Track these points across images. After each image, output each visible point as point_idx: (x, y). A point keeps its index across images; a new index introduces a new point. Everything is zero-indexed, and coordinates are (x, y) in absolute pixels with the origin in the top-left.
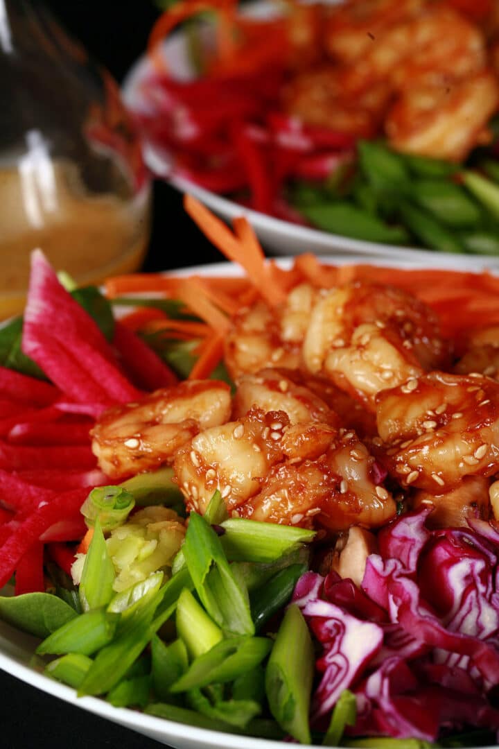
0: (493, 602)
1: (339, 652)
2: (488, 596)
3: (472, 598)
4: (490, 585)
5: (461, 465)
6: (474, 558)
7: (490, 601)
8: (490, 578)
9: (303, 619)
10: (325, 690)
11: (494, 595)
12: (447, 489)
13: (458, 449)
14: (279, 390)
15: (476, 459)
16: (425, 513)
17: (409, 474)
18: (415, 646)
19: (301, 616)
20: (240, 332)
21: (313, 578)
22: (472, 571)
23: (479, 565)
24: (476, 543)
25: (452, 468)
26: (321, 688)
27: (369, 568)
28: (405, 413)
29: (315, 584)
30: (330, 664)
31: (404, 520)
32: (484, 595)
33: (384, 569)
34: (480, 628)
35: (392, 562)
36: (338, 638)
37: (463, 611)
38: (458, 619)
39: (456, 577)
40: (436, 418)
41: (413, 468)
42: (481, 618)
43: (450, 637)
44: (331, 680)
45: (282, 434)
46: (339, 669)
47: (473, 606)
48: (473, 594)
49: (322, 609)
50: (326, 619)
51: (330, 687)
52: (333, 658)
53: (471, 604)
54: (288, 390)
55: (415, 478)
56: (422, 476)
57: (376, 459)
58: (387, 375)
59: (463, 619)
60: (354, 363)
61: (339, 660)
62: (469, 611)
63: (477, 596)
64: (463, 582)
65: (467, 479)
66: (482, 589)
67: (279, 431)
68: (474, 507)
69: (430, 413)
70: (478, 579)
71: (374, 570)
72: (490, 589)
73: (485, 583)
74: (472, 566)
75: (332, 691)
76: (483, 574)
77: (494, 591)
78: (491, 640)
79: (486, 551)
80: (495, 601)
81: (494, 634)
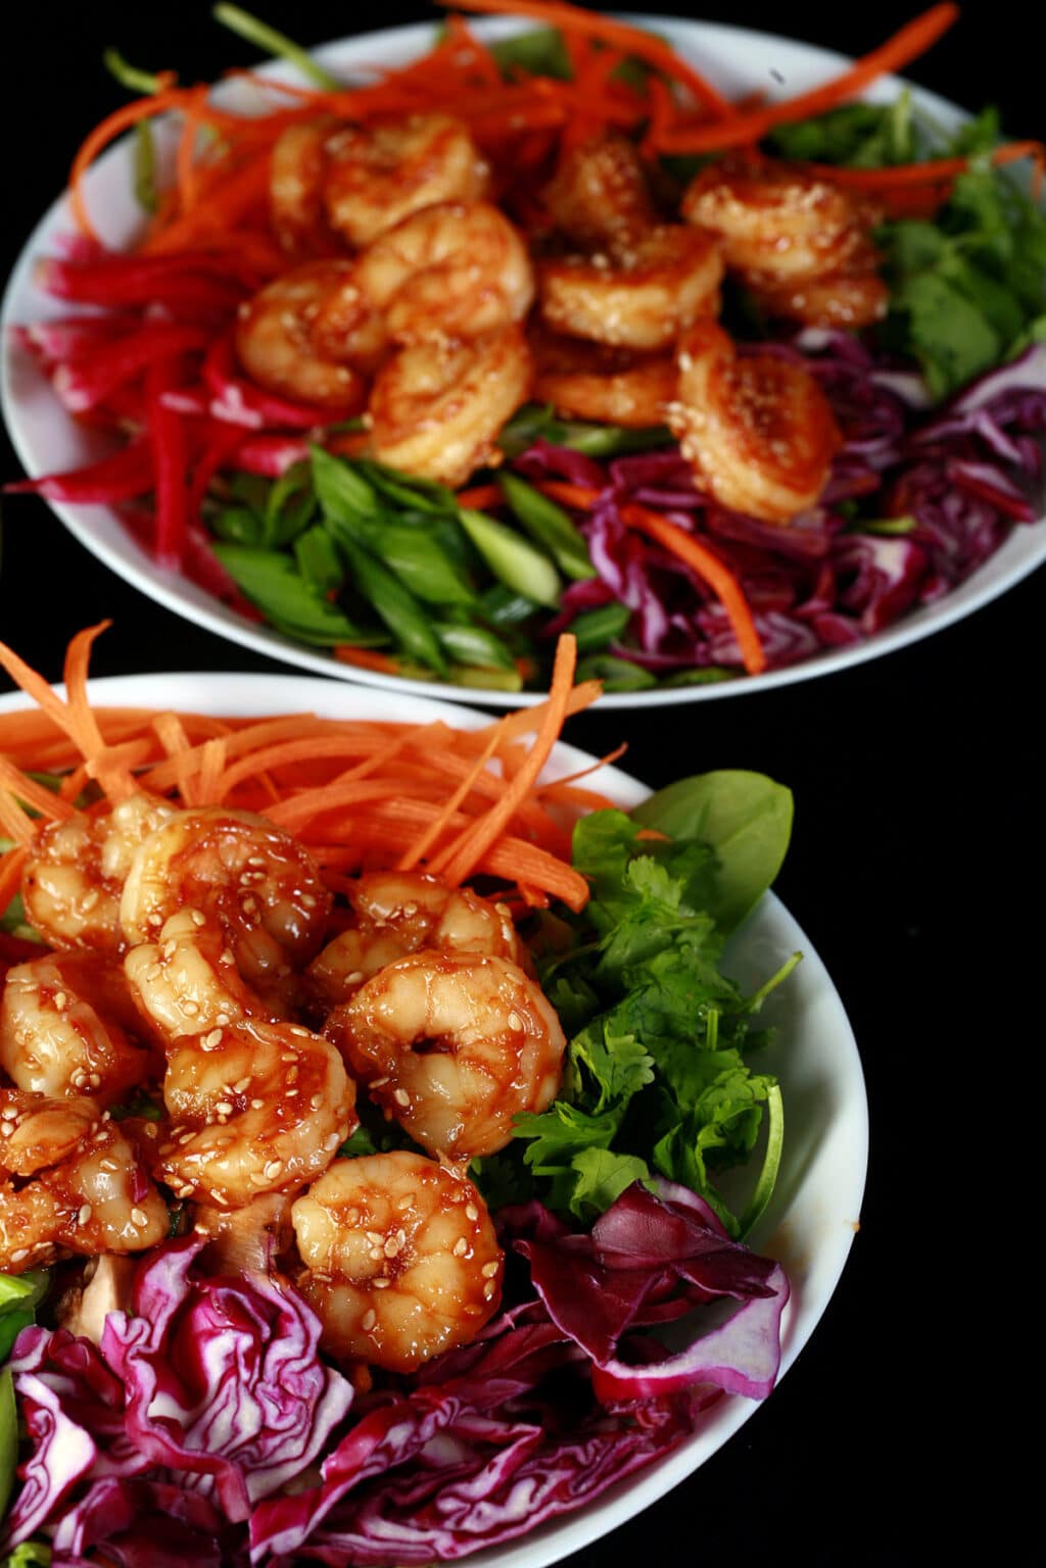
0: (256, 1394)
1: (42, 1463)
2: (251, 1387)
3: (230, 1386)
4: (256, 1370)
5: (249, 1186)
6: (241, 1331)
7: (253, 1394)
8: (258, 1361)
9: (13, 1395)
10: (18, 1516)
11: (259, 1386)
12: (234, 1207)
13: (242, 1163)
14: (54, 1007)
15: (268, 1179)
16: (196, 1247)
17: (182, 1188)
18: (139, 1462)
19: (12, 1389)
20: (45, 859)
21: (37, 1333)
22: (235, 1351)
23: (246, 1341)
24: (248, 1305)
25: (237, 1186)
26: (16, 1508)
27: (108, 1328)
28: (198, 1081)
29: (39, 1341)
30: (31, 1478)
31: (166, 1258)
32: (247, 1384)
33: (126, 1334)
34: (235, 1430)
35: (138, 1323)
36: (45, 1440)
37: (217, 1405)
38: (209, 1416)
39: (214, 1355)
40: (232, 1100)
41: (187, 1182)
42: (239, 1416)
43: (182, 1456)
44: (28, 1501)
45: (16, 1127)
46: (39, 1488)
47: (230, 1399)
48: (232, 1381)
49: (37, 1389)
50: (38, 1407)
51: (25, 1512)
52: (33, 1470)
53: (228, 1396)
54: (66, 1009)
55: (190, 1193)
56: (201, 1191)
57: (139, 1167)
58: (192, 1009)
59: (215, 1416)
60: (152, 983)
61: (39, 1472)
62: (224, 1406)
63: (237, 1385)
64: (223, 1363)
65: (260, 1195)
66: (245, 1375)
67: (12, 1121)
68: (271, 1231)
69: (228, 1090)
70: (242, 1360)
71: (115, 1334)
72: (256, 1376)
73: (250, 1366)
74: (237, 1342)
75: (27, 1519)
76: (250, 1356)
77: (261, 1379)
78: (247, 1448)
79: (259, 1319)
80: (260, 1394)
81: (253, 1440)
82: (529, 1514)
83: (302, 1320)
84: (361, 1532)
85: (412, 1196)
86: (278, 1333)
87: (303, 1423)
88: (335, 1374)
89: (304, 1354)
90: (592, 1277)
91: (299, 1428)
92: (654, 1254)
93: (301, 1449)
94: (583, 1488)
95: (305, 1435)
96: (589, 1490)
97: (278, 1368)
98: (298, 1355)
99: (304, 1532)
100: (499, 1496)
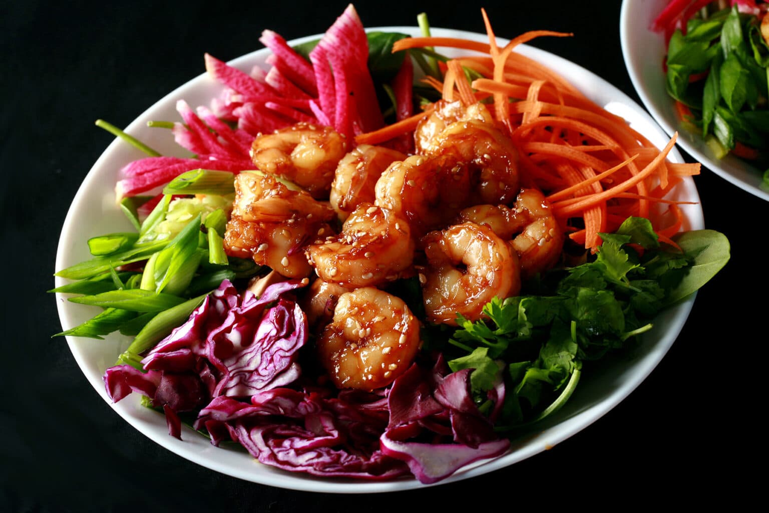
2: (264, 350)
4: (269, 346)
6: (276, 328)
8: (272, 342)
11: (266, 352)
22: (269, 334)
23: (274, 332)
24: (286, 319)
26: (161, 342)
34: (248, 364)
39: (266, 328)
42: (253, 359)
48: (260, 344)
50: (198, 310)
53: (255, 349)
57: (300, 242)
59: (245, 354)
62: (250, 352)
63: (260, 347)
64: (263, 335)
66: (265, 343)
67: (272, 196)
70: (268, 339)
72: (267, 348)
73: (269, 343)
74: (271, 331)
76: (271, 339)
77: (268, 350)
78: (247, 374)
79: (285, 327)
80: (264, 355)
81: (251, 372)
82: (301, 465)
83: (299, 337)
84: (249, 432)
85: (384, 318)
86: (287, 337)
87: (269, 377)
88: (294, 366)
89: (288, 351)
90: (421, 395)
91: (266, 378)
92: (450, 402)
93: (261, 387)
94: (327, 470)
95: (267, 382)
96: (329, 472)
97: (277, 349)
98: (286, 350)
99: (228, 417)
100: (300, 452)
